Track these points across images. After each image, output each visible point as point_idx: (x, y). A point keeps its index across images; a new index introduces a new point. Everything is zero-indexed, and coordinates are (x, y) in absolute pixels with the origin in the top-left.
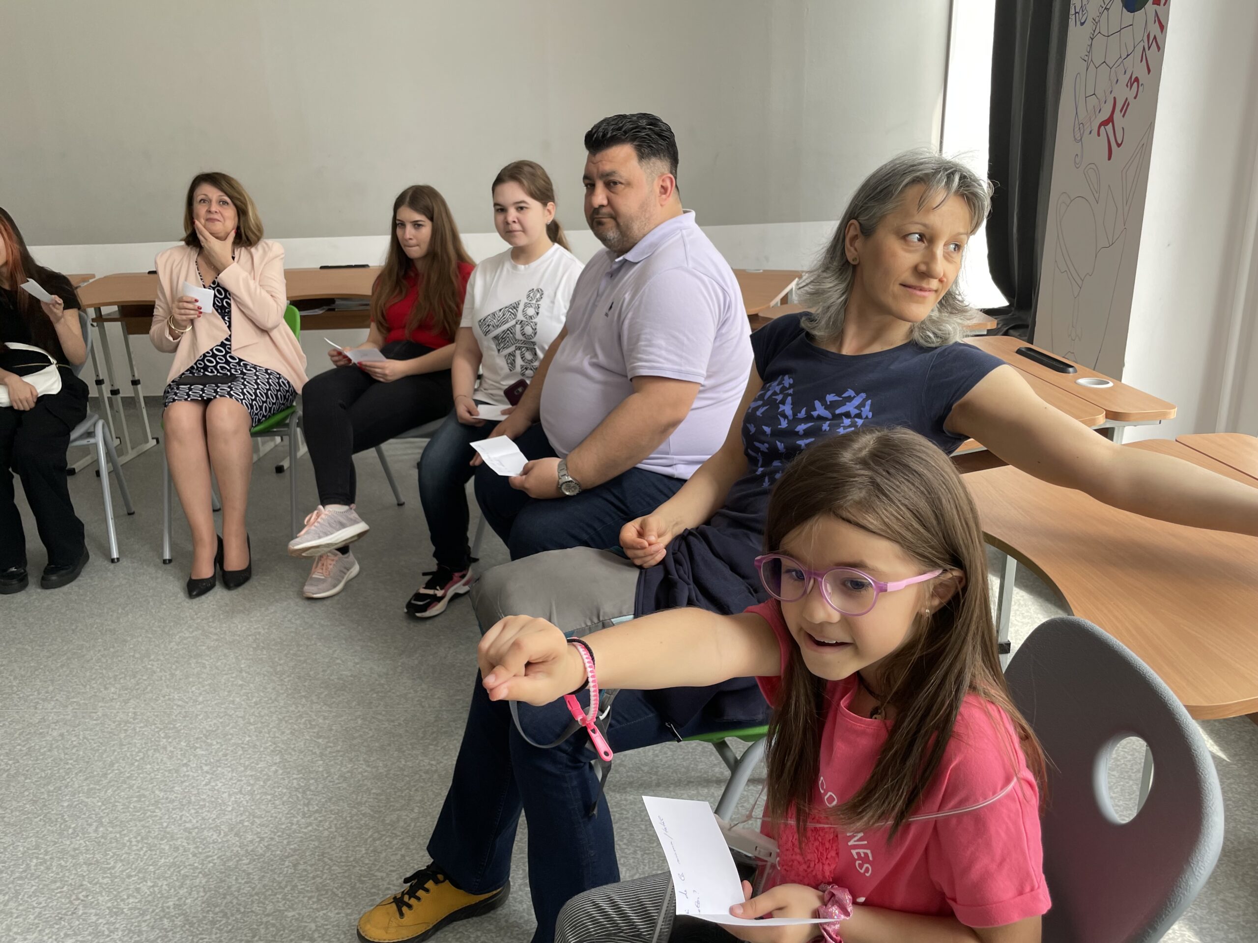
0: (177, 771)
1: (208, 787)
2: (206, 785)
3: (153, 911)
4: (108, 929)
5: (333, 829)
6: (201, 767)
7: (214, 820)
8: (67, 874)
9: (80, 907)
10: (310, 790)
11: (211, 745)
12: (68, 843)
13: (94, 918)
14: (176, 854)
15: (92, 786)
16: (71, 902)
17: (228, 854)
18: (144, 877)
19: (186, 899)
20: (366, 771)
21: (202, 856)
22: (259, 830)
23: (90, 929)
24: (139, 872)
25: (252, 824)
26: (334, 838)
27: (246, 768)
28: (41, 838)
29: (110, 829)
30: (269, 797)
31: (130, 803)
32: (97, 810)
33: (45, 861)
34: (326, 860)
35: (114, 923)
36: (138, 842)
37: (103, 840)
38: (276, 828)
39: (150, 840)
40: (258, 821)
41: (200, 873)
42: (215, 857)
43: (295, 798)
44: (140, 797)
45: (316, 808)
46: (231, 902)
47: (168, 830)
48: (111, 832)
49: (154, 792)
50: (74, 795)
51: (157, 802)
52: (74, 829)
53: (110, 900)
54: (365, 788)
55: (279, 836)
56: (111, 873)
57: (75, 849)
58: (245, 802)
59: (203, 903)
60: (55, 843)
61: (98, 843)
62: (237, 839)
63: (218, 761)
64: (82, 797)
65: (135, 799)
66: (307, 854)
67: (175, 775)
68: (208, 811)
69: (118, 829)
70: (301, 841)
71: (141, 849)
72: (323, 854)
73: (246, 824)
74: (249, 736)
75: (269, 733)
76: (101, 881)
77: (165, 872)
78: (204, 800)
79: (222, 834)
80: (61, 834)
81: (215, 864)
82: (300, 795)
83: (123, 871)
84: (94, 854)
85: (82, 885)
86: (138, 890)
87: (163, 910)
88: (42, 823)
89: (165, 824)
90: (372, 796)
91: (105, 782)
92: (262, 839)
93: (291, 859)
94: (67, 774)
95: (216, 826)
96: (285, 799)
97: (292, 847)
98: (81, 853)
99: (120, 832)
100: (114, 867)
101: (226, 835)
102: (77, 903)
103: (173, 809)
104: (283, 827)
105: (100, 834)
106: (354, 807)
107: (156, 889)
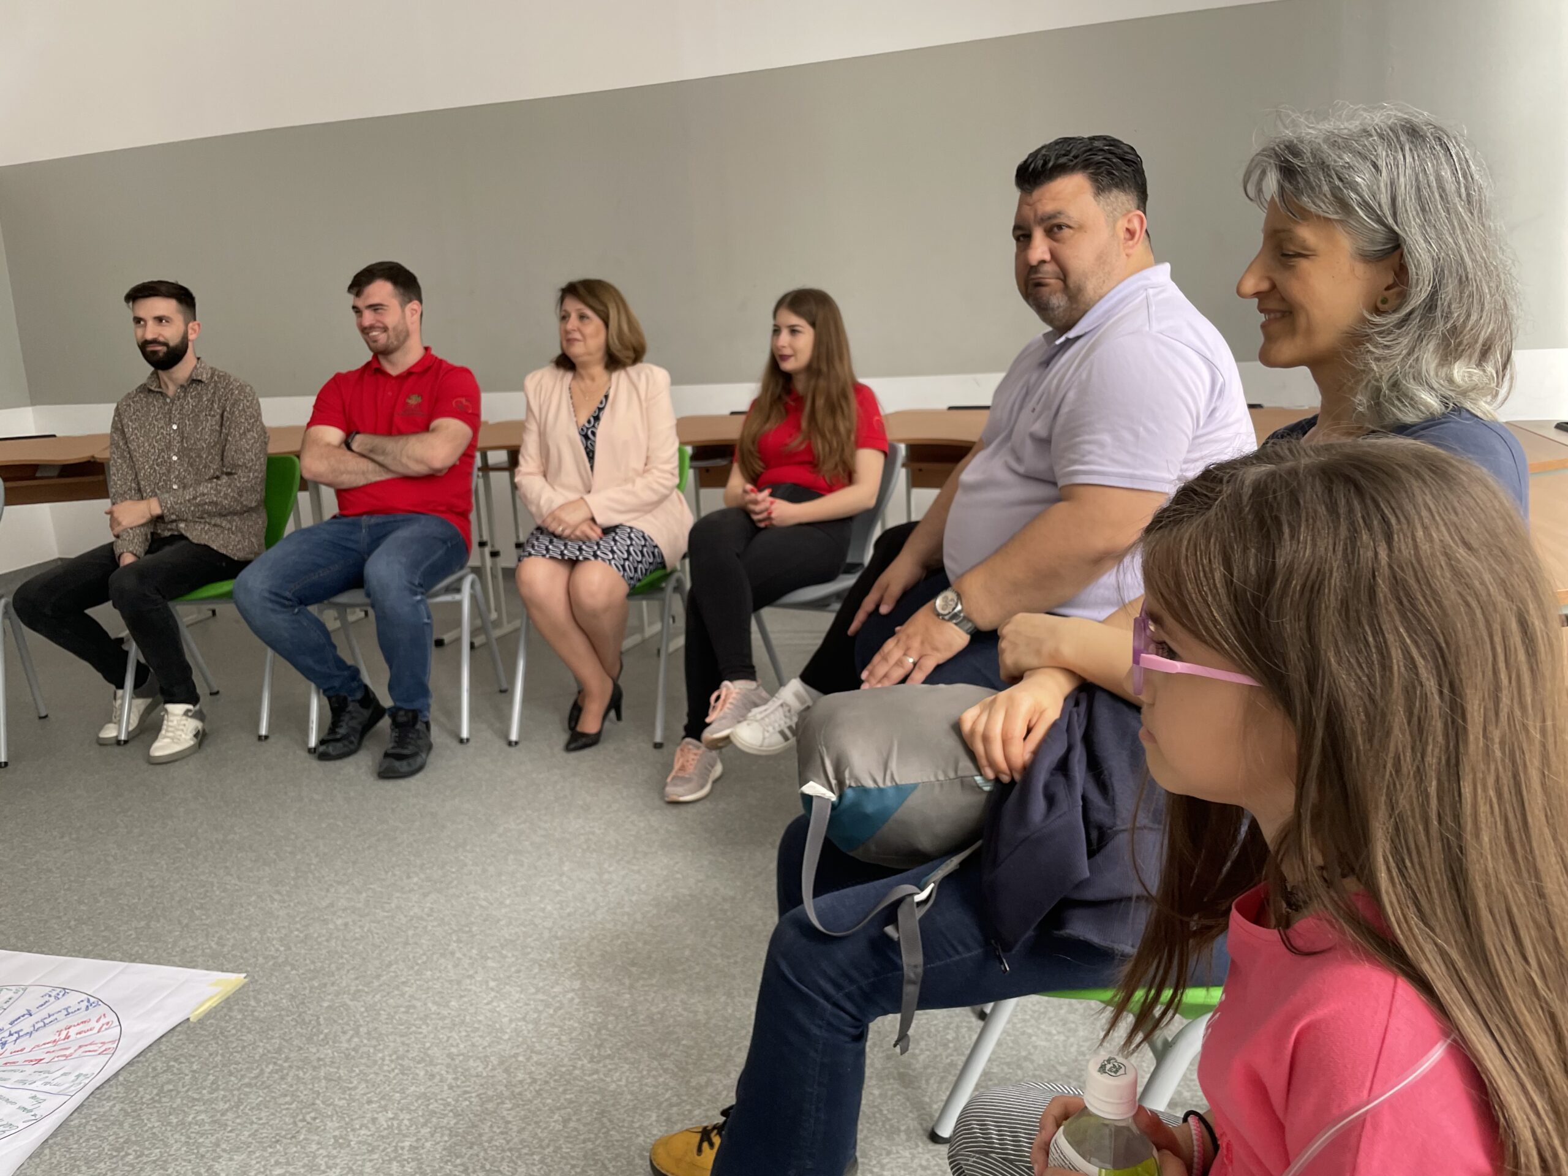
0: (459, 983)
1: (489, 1007)
2: (488, 1004)
3: (383, 1150)
4: (326, 1163)
5: (623, 1083)
6: (487, 982)
7: (484, 1048)
8: (302, 1088)
9: (304, 1131)
10: (607, 1029)
11: (505, 957)
12: (314, 1050)
13: (314, 1147)
14: (429, 1083)
15: (360, 987)
16: (295, 1123)
17: (490, 1093)
18: (386, 1105)
19: (427, 1140)
20: (681, 1015)
21: (459, 1092)
22: (533, 1069)
23: (306, 1160)
24: (383, 1098)
25: (528, 1059)
26: (621, 1094)
27: (538, 991)
28: (286, 1041)
29: (365, 1041)
30: (556, 1030)
31: (395, 1013)
32: (358, 1016)
33: (282, 1068)
34: (605, 1120)
35: (335, 1157)
36: (392, 1061)
37: (353, 1053)
38: (555, 1069)
39: (406, 1062)
40: (535, 1058)
41: (451, 1111)
42: (474, 1095)
43: (586, 1035)
44: (408, 1007)
45: (609, 1052)
46: (477, 1155)
47: (430, 1052)
48: (365, 1045)
49: (425, 1004)
50: (337, 994)
51: (426, 1016)
52: (326, 1035)
53: (338, 1128)
54: (675, 1036)
55: (555, 1081)
56: (350, 1095)
57: (319, 1059)
58: (525, 1032)
59: (444, 1149)
60: (300, 1049)
61: (347, 1056)
62: (505, 1076)
63: (509, 977)
64: (346, 998)
65: (403, 1009)
66: (584, 1109)
67: (455, 987)
68: (481, 1037)
69: (374, 1042)
70: (581, 1091)
71: (393, 1070)
72: (602, 1113)
73: (521, 1058)
74: (552, 953)
75: (575, 952)
76: (337, 1102)
77: (412, 1103)
78: (480, 1022)
79: (490, 1067)
80: (310, 1040)
81: (471, 1103)
82: (593, 1033)
83: (364, 1094)
84: (338, 1068)
85: (314, 1104)
86: (374, 1120)
87: (396, 1150)
88: (293, 1023)
89: (428, 1045)
90: (681, 1048)
91: (376, 984)
92: (534, 1081)
93: (563, 1112)
94: (338, 969)
95: (486, 1056)
96: (574, 1035)
97: (568, 1096)
98: (325, 1065)
99: (375, 1047)
100: (355, 1088)
101: (494, 1069)
102: (301, 1124)
103: (443, 1028)
104: (564, 1069)
105: (353, 1046)
106: (654, 1058)
107: (395, 1123)
